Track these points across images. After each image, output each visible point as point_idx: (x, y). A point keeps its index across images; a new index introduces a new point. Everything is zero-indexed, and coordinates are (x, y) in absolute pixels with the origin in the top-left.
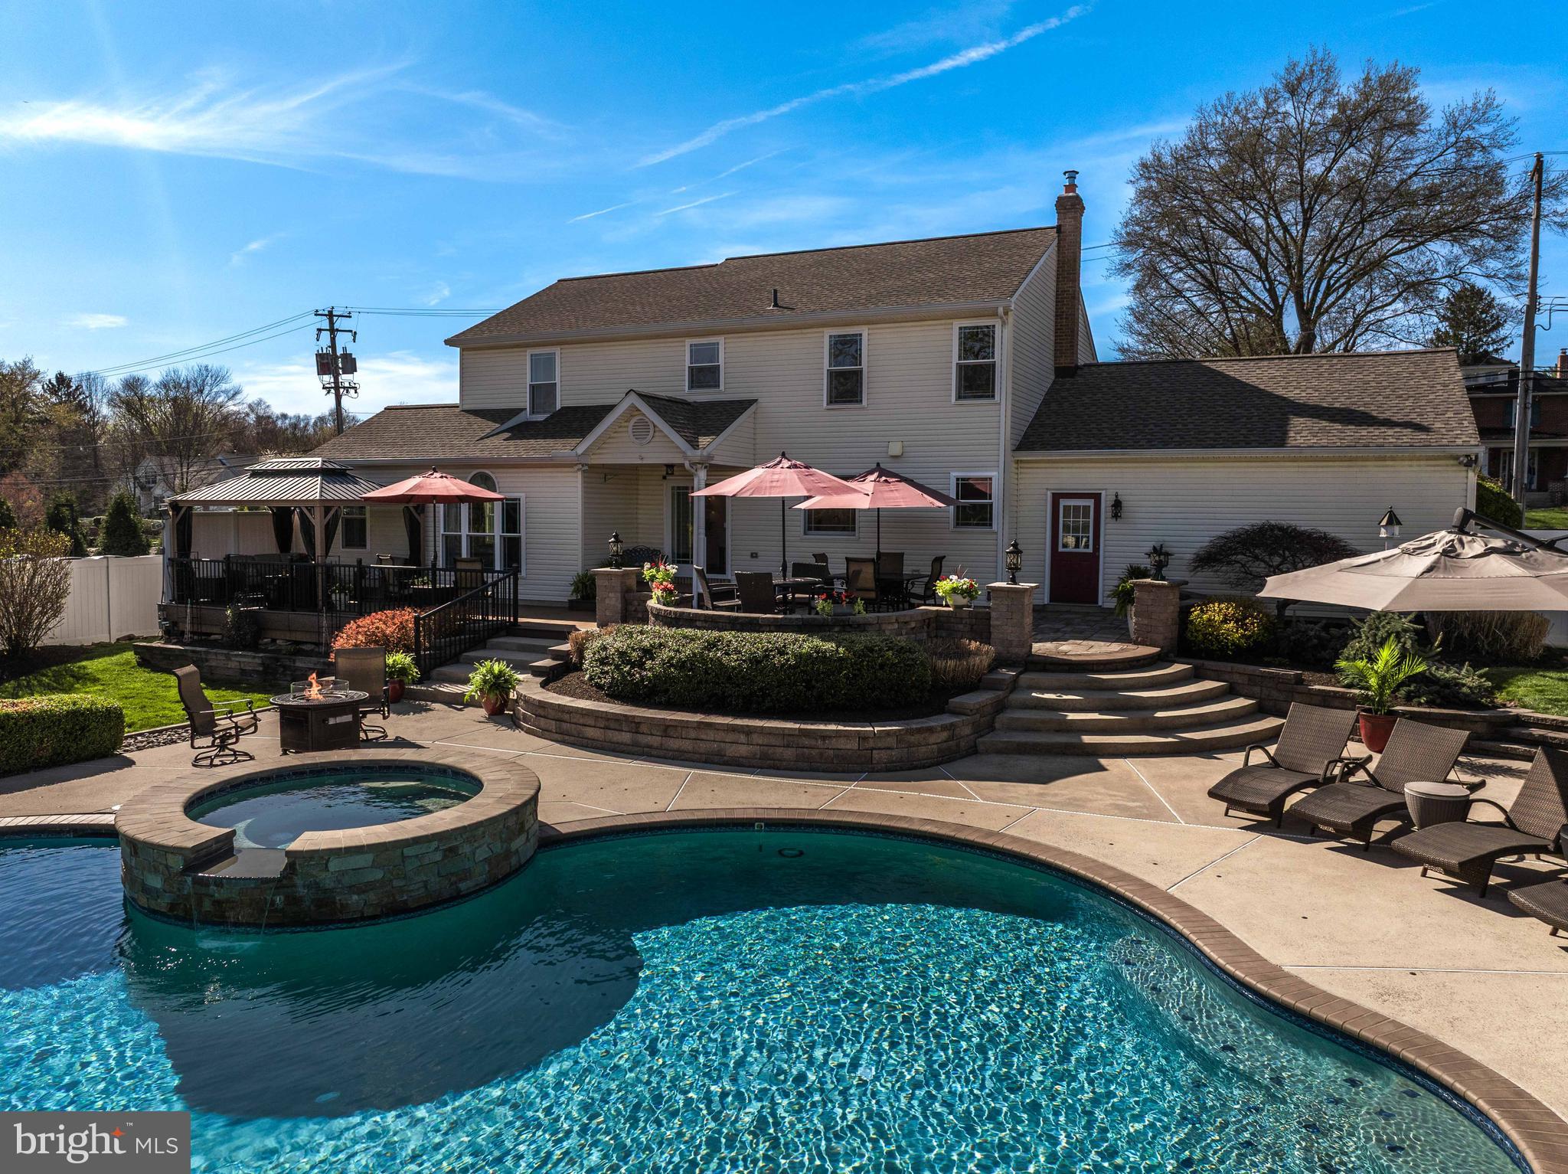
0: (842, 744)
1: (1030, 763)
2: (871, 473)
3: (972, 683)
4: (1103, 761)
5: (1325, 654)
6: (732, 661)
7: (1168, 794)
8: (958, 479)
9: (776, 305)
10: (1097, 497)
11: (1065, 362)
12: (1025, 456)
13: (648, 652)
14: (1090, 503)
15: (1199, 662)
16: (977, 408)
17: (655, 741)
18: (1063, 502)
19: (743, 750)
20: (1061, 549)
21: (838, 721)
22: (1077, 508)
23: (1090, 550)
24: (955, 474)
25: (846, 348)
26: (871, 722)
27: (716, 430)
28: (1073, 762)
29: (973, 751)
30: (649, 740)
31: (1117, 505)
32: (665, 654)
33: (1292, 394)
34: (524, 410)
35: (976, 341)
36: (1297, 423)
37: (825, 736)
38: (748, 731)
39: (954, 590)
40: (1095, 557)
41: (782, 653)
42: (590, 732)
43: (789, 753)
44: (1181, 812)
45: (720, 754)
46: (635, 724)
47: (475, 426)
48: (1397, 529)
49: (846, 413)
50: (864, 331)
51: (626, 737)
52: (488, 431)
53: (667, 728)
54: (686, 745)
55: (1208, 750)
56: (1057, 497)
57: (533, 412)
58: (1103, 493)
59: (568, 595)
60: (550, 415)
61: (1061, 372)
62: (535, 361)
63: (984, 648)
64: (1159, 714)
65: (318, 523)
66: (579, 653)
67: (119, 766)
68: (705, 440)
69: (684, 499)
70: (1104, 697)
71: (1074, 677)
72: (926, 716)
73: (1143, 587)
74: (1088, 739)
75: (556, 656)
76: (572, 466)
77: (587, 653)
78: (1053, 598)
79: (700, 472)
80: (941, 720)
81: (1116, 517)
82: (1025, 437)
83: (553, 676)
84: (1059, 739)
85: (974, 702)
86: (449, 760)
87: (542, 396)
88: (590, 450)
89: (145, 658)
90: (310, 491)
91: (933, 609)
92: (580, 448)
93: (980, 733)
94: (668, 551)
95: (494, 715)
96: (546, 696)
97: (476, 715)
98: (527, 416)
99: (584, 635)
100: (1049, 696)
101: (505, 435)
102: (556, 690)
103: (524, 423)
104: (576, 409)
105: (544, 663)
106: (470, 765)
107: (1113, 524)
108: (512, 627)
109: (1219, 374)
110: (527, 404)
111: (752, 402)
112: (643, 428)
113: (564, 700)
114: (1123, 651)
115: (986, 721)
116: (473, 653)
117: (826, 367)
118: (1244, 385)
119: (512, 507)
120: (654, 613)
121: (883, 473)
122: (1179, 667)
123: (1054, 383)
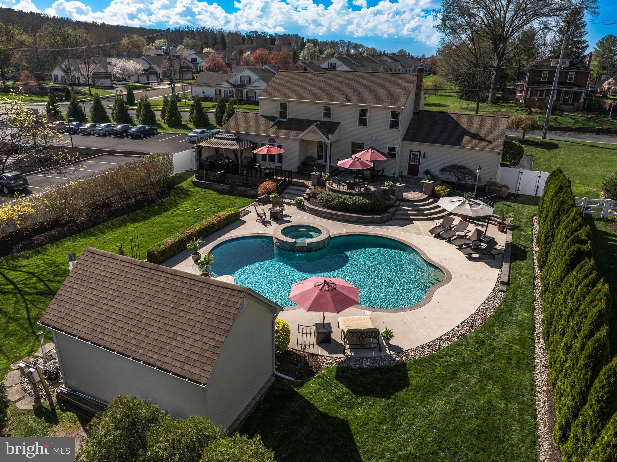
0: (369, 219)
1: (401, 222)
2: (370, 148)
3: (391, 206)
6: (349, 203)
7: (423, 229)
9: (346, 99)
10: (420, 152)
11: (417, 111)
12: (403, 142)
13: (333, 200)
14: (418, 153)
15: (435, 199)
16: (394, 131)
17: (336, 217)
18: (412, 153)
20: (411, 163)
21: (369, 215)
22: (415, 154)
24: (388, 146)
25: (363, 113)
26: (374, 215)
27: (332, 133)
28: (408, 222)
29: (391, 219)
30: (334, 217)
31: (424, 155)
32: (336, 200)
33: (468, 129)
34: (277, 117)
35: (395, 115)
36: (466, 138)
37: (367, 218)
39: (389, 185)
40: (418, 165)
41: (358, 201)
42: (323, 215)
46: (332, 214)
47: (266, 122)
48: (480, 171)
49: (362, 128)
50: (368, 109)
51: (330, 216)
52: (271, 125)
53: (338, 215)
54: (342, 218)
55: (432, 219)
56: (411, 151)
57: (280, 118)
58: (422, 152)
59: (295, 170)
60: (286, 120)
61: (415, 114)
62: (281, 105)
63: (394, 197)
64: (425, 212)
65: (239, 154)
66: (313, 195)
67: (244, 222)
68: (330, 136)
69: (320, 145)
70: (416, 208)
71: (410, 203)
72: (384, 213)
73: (426, 183)
74: (411, 217)
75: (307, 194)
76: (296, 140)
77: (317, 197)
78: (409, 173)
79: (329, 145)
80: (386, 215)
81: (424, 157)
82: (405, 136)
83: (308, 199)
84: (407, 217)
85: (392, 210)
86: (311, 225)
87: (283, 115)
88: (302, 137)
89: (195, 184)
90: (235, 146)
91: (384, 188)
92: (299, 137)
93: (392, 216)
94: (316, 157)
95: (299, 208)
96: (312, 207)
97: (295, 208)
98: (279, 119)
99: (313, 191)
100: (405, 208)
101: (276, 126)
102: (312, 204)
103: (278, 121)
104: (292, 119)
105: (305, 196)
106: (315, 226)
107: (423, 159)
108: (291, 183)
109: (453, 119)
110: (279, 116)
111: (339, 123)
112: (315, 132)
113: (316, 208)
114: (421, 196)
115: (394, 214)
116: (286, 191)
117: (358, 116)
118: (458, 123)
119: (280, 147)
120: (328, 187)
121: (373, 149)
122: (431, 200)
123: (413, 117)
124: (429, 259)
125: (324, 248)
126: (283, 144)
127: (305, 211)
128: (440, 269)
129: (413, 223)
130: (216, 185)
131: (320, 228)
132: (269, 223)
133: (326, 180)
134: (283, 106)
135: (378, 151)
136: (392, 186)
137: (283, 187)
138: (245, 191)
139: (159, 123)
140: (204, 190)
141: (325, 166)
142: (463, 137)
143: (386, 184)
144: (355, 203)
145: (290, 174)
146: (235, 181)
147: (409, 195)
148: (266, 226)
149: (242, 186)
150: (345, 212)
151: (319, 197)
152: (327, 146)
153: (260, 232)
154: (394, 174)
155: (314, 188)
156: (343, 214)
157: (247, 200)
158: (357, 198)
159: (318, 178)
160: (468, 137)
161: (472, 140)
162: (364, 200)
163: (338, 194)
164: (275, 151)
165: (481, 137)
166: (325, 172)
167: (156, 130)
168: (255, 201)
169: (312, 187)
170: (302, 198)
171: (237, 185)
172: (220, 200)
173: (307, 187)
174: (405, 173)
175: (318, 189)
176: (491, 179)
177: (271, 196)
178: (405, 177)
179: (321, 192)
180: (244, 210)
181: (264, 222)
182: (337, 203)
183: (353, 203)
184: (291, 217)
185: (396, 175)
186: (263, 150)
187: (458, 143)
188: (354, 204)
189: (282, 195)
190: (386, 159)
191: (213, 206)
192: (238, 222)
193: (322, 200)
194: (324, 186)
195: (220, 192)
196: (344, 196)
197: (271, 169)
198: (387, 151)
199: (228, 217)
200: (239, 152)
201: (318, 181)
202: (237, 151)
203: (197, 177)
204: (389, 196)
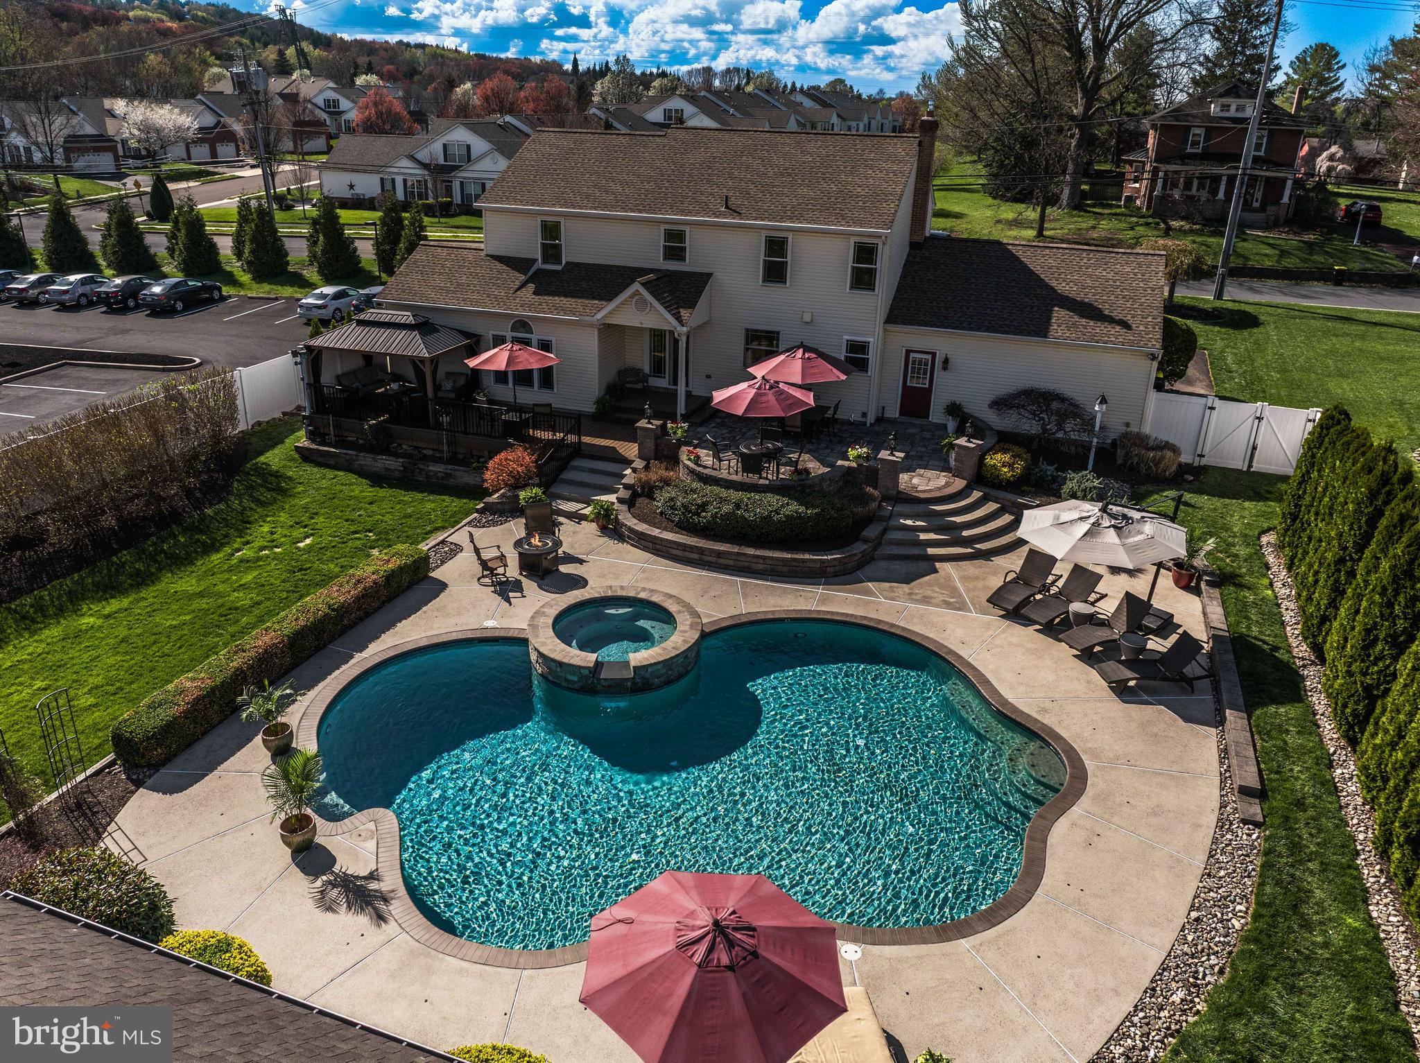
0: (811, 565)
1: (900, 567)
2: (799, 348)
3: (869, 520)
4: (938, 565)
5: (1054, 486)
6: (750, 516)
7: (968, 591)
8: (846, 341)
9: (727, 207)
10: (934, 355)
11: (919, 239)
12: (890, 327)
13: (703, 507)
14: (929, 357)
15: (987, 490)
16: (863, 297)
17: (713, 559)
18: (912, 355)
19: (761, 567)
20: (908, 384)
21: (810, 551)
22: (920, 360)
23: (927, 386)
24: (846, 337)
25: (776, 246)
26: (825, 550)
27: (692, 305)
28: (922, 565)
29: (872, 559)
30: (709, 559)
31: (946, 361)
32: (712, 509)
33: (1062, 287)
34: (536, 260)
35: (865, 253)
36: (1059, 314)
37: (803, 561)
38: (764, 558)
39: (859, 456)
40: (928, 392)
41: (777, 512)
42: (675, 552)
43: (785, 569)
44: (974, 605)
45: (748, 568)
46: (701, 551)
47: (504, 275)
48: (1104, 407)
49: (775, 290)
50: (788, 237)
51: (696, 556)
52: (518, 283)
53: (719, 554)
54: (731, 562)
55: (987, 555)
56: (908, 352)
57: (544, 262)
58: (938, 352)
59: (591, 408)
60: (558, 268)
61: (914, 246)
62: (544, 225)
63: (876, 493)
64: (965, 533)
65: (427, 370)
66: (643, 488)
67: (442, 586)
68: (684, 313)
69: (658, 336)
70: (937, 522)
71: (920, 508)
72: (850, 543)
73: (960, 446)
74: (930, 551)
75: (626, 487)
76: (592, 326)
77: (657, 494)
78: (901, 414)
79: (684, 338)
80: (859, 548)
81: (945, 368)
82: (892, 310)
83: (630, 503)
84: (915, 551)
85: (872, 532)
86: (643, 595)
87: (551, 252)
88: (606, 316)
89: (306, 456)
90: (415, 346)
91: (846, 463)
92: (599, 316)
93: (875, 548)
94: (647, 370)
95: (604, 529)
96: (642, 527)
97: (592, 528)
98: (539, 264)
99: (643, 476)
100: (909, 522)
101: (531, 287)
102: (642, 519)
103: (539, 271)
104: (577, 265)
105: (623, 493)
106: (655, 599)
107: (943, 372)
108: (578, 451)
109: (1017, 259)
110: (539, 256)
111: (710, 275)
112: (642, 305)
113: (656, 532)
114: (947, 485)
115: (878, 543)
116: (565, 475)
117: (762, 256)
118: (1032, 273)
119: (545, 346)
120: (688, 467)
121: (807, 349)
122: (977, 495)
123: (909, 255)
124: (1005, 702)
125: (687, 672)
126: (553, 339)
127: (621, 538)
128: (1043, 740)
129: (936, 571)
130: (366, 460)
131: (673, 607)
132: (517, 586)
133: (680, 443)
134: (551, 230)
135: (821, 355)
136: (867, 458)
137: (555, 464)
138: (448, 476)
139: (228, 268)
140: (330, 473)
141: (673, 395)
142: (1051, 311)
143: (852, 453)
144: (769, 516)
145: (576, 422)
146: (419, 444)
147: (915, 481)
148: (508, 600)
149: (439, 460)
150: (740, 545)
151: (662, 497)
152: (676, 342)
153: (490, 623)
154: (864, 415)
155: (647, 468)
156: (736, 549)
157: (455, 504)
158: (774, 500)
159: (657, 438)
160: (1064, 312)
161: (1076, 318)
162: (794, 507)
163: (717, 489)
164: (531, 360)
165: (1100, 311)
166: (674, 421)
167: (219, 289)
168: (477, 511)
169: (639, 464)
170: (612, 498)
171: (425, 458)
172: (374, 508)
173: (627, 462)
174: (893, 412)
175: (658, 472)
176: (1128, 425)
177: (523, 495)
178: (892, 421)
179: (667, 482)
180: (443, 542)
181: (501, 583)
182: (714, 516)
183: (763, 518)
184: (581, 562)
185: (871, 419)
186: (495, 359)
187: (1040, 329)
188: (766, 519)
189: (554, 490)
190: (844, 377)
191: (353, 528)
192: (423, 586)
193: (672, 508)
194: (674, 461)
195: (377, 480)
196: (735, 495)
197: (520, 409)
198: (844, 353)
199: (391, 576)
200: (427, 364)
201: (657, 445)
202: (422, 360)
203: (311, 436)
204: (861, 489)
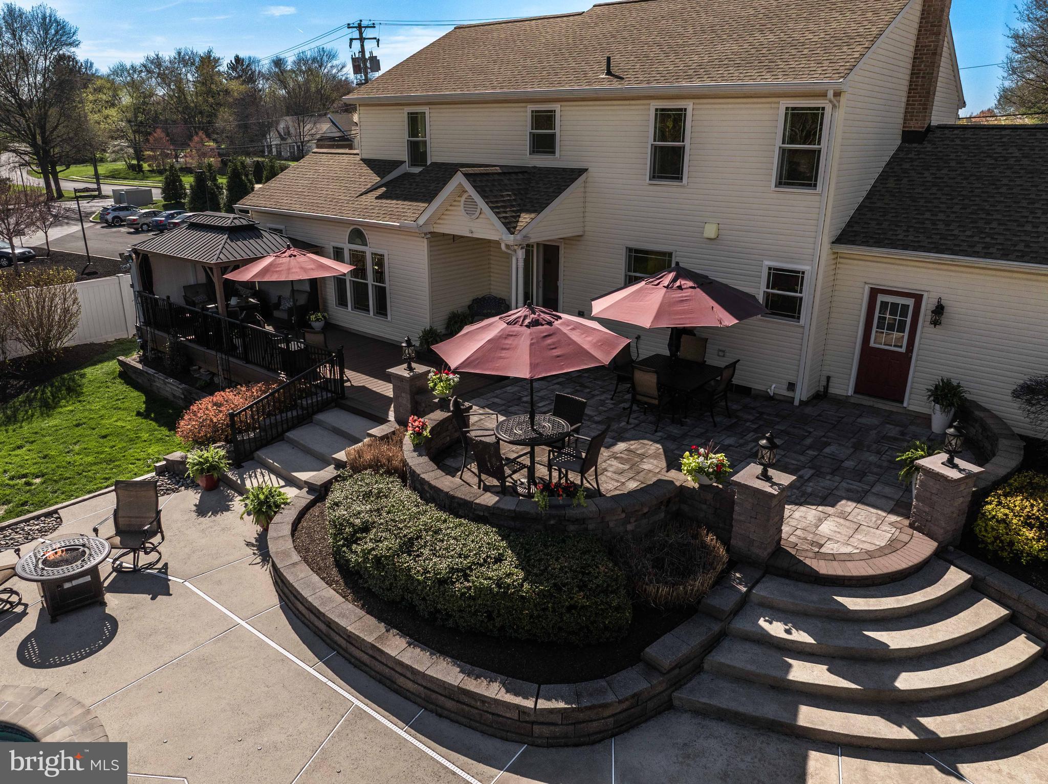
0: (501, 711)
2: (671, 271)
3: (682, 614)
4: (815, 759)
8: (770, 269)
9: (609, 73)
10: (918, 298)
11: (916, 125)
12: (843, 249)
14: (910, 302)
15: (982, 571)
16: (797, 200)
17: (342, 642)
18: (881, 298)
19: (410, 686)
20: (872, 344)
22: (895, 305)
23: (903, 350)
24: (768, 263)
25: (671, 124)
27: (537, 207)
29: (668, 707)
30: (338, 639)
31: (939, 310)
34: (403, 162)
35: (803, 124)
37: (484, 700)
38: (413, 672)
39: (700, 470)
40: (906, 358)
42: (300, 607)
43: (450, 705)
45: (391, 679)
46: (327, 620)
47: (363, 178)
49: (667, 190)
50: (689, 105)
51: (322, 627)
52: (369, 187)
53: (349, 637)
54: (365, 659)
56: (874, 292)
57: (409, 164)
58: (926, 295)
60: (421, 170)
61: (909, 137)
62: (411, 118)
63: (718, 549)
64: (908, 681)
65: (217, 280)
68: (521, 221)
70: (843, 640)
71: (811, 597)
73: (929, 473)
74: (806, 715)
76: (417, 233)
78: (857, 391)
79: (516, 254)
81: (936, 323)
82: (850, 224)
83: (321, 493)
84: (769, 709)
87: (417, 151)
88: (429, 222)
89: (124, 372)
90: (213, 251)
91: (679, 478)
92: (422, 221)
93: (677, 684)
98: (406, 168)
100: (776, 629)
101: (380, 191)
103: (406, 175)
104: (442, 165)
105: (323, 474)
107: (931, 329)
108: (340, 398)
110: (406, 158)
114: (892, 547)
115: (686, 674)
117: (651, 140)
122: (955, 577)
123: (900, 149)
126: (386, 253)
130: (159, 381)
147: (827, 528)
154: (791, 386)
155: (388, 436)
159: (417, 393)
168: (156, 470)
169: (390, 427)
174: (844, 387)
178: (840, 402)
185: (802, 394)
198: (763, 287)
200: (216, 272)
201: (415, 403)
202: (211, 267)
204: (695, 536)
